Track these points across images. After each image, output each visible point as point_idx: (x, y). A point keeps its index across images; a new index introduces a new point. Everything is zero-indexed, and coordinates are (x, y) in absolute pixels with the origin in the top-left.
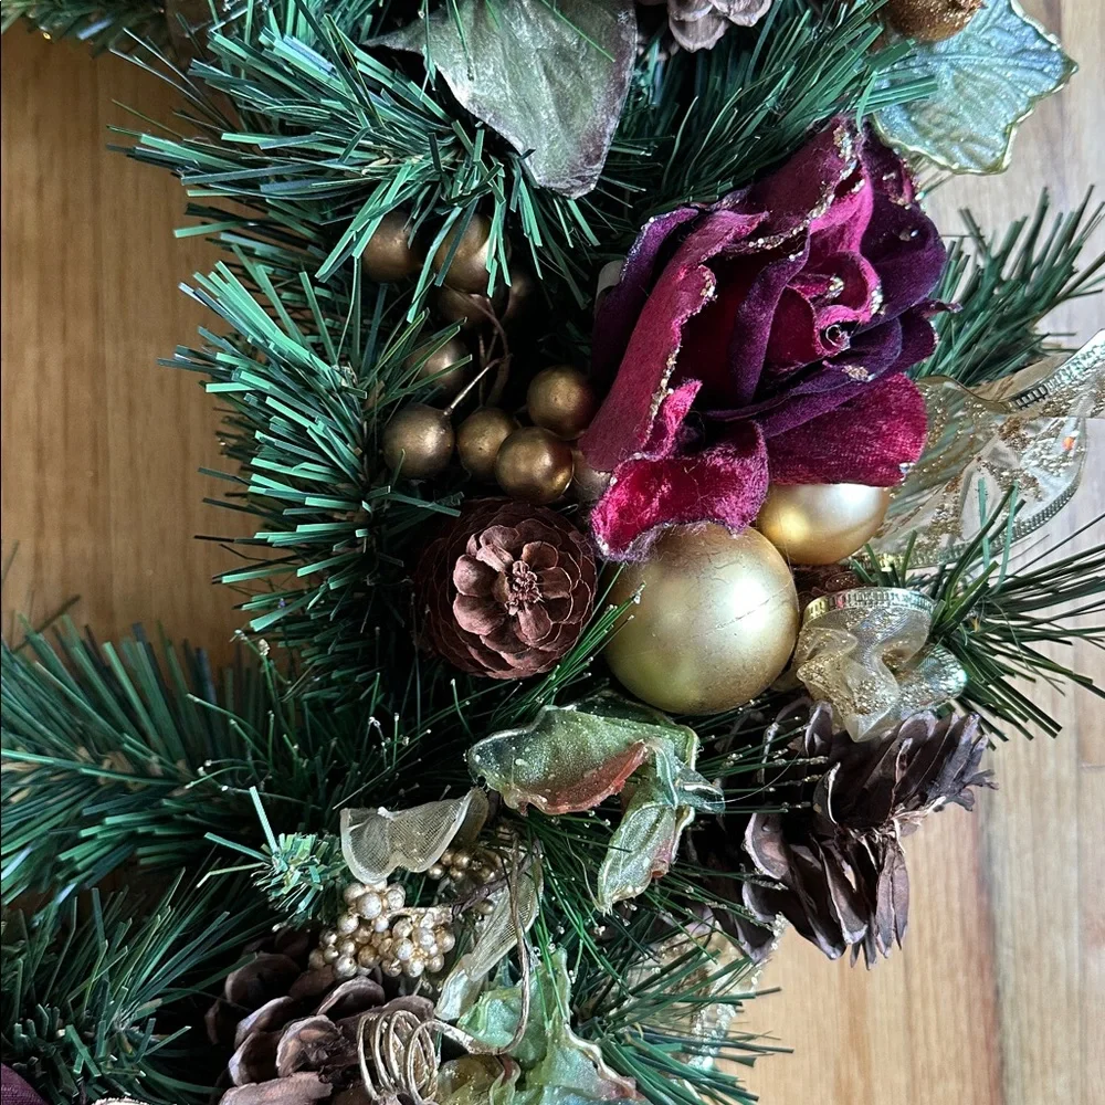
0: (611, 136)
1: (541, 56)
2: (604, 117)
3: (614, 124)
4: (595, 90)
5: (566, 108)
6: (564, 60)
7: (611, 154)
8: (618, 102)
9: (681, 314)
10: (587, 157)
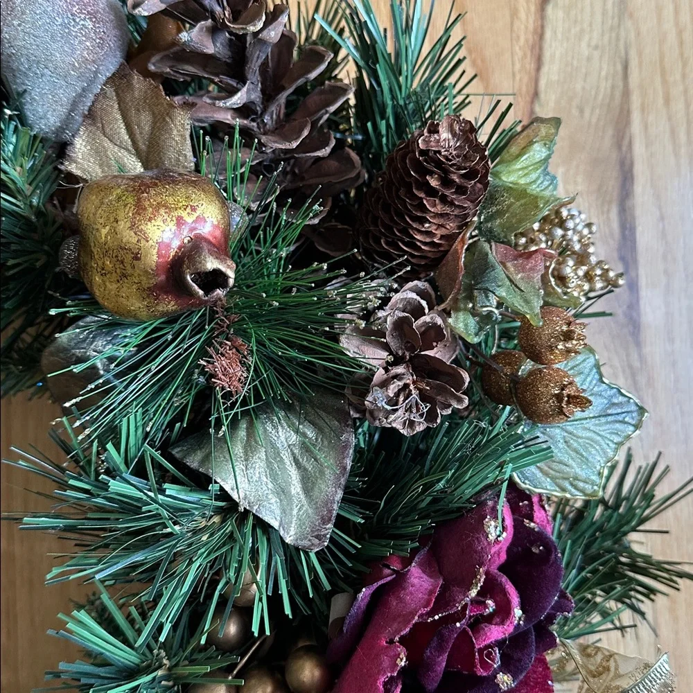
0: (338, 502)
1: (291, 450)
2: (334, 489)
3: (340, 494)
4: (327, 472)
5: (308, 484)
6: (307, 451)
7: (338, 516)
8: (342, 480)
9: (383, 675)
10: (322, 518)
